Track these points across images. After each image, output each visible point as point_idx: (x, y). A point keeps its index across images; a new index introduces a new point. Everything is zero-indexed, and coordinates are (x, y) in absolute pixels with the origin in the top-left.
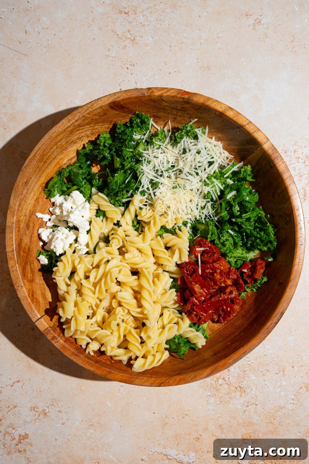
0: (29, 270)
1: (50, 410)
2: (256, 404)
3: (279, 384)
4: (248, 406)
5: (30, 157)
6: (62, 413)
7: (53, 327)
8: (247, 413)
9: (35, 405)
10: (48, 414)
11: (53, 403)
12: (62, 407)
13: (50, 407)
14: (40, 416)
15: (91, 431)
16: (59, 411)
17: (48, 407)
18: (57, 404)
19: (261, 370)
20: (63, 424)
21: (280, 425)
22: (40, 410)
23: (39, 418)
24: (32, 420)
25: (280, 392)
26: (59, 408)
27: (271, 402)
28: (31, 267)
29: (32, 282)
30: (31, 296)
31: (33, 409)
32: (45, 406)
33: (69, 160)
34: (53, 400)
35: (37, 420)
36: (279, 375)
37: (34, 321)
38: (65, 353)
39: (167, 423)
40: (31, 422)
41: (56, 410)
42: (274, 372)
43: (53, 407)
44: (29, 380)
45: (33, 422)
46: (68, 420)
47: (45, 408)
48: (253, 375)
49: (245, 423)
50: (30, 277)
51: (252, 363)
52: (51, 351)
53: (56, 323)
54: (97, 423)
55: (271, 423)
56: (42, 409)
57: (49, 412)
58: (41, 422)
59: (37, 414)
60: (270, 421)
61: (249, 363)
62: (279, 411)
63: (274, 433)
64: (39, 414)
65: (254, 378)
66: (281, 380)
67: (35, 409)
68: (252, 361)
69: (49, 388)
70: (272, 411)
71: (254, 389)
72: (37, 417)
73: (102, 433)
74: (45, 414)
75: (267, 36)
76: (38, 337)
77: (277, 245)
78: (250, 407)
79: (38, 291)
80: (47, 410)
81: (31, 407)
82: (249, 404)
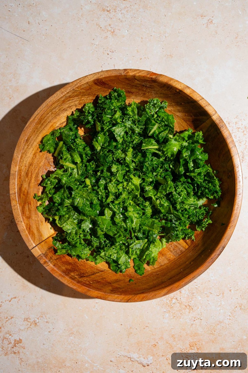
0: (27, 209)
1: (40, 321)
2: (201, 319)
3: (219, 304)
4: (195, 320)
5: (31, 120)
6: (49, 323)
7: (45, 254)
8: (194, 326)
9: (28, 317)
10: (38, 324)
11: (42, 315)
12: (49, 318)
13: (39, 319)
14: (32, 325)
15: (72, 338)
16: (47, 322)
17: (38, 318)
18: (45, 316)
19: (206, 293)
20: (49, 332)
21: (219, 335)
22: (32, 320)
23: (31, 327)
24: (25, 328)
25: (220, 310)
26: (47, 319)
27: (213, 317)
28: (28, 207)
29: (29, 218)
30: (28, 229)
31: (26, 319)
32: (36, 318)
33: (60, 124)
34: (42, 313)
35: (29, 329)
36: (219, 297)
37: (30, 249)
38: (54, 275)
39: (132, 333)
40: (25, 330)
41: (44, 321)
42: (216, 294)
43: (42, 318)
44: (24, 297)
45: (26, 330)
46: (53, 329)
47: (36, 319)
48: (199, 297)
49: (192, 334)
50: (28, 215)
51: (199, 287)
52: (41, 274)
53: (47, 251)
54: (77, 332)
55: (212, 334)
56: (33, 320)
57: (39, 322)
58: (32, 330)
59: (29, 324)
60: (211, 333)
61: (196, 287)
62: (218, 325)
63: (215, 342)
64: (31, 324)
65: (200, 298)
66: (221, 301)
67: (28, 319)
68: (199, 286)
69: (39, 303)
70: (213, 325)
71: (200, 307)
72: (29, 326)
73: (80, 339)
74: (36, 324)
75: (217, 33)
76: (32, 263)
77: (221, 195)
78: (196, 321)
79: (33, 226)
80: (37, 321)
81: (25, 318)
82: (196, 319)
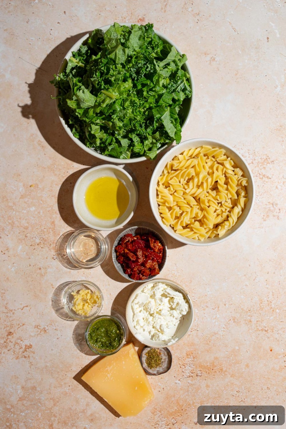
1: (49, 328)
2: (197, 330)
3: (214, 317)
4: (192, 331)
6: (57, 330)
8: (191, 336)
9: (38, 324)
10: (47, 331)
11: (51, 323)
12: (58, 326)
13: (49, 326)
14: (42, 332)
16: (56, 329)
17: (48, 326)
18: (54, 324)
19: (202, 306)
20: (58, 339)
21: (214, 345)
22: (42, 327)
23: (41, 333)
24: (35, 335)
25: (215, 322)
26: (56, 327)
27: (208, 329)
31: (37, 327)
32: (46, 325)
35: (39, 335)
36: (215, 310)
40: (35, 336)
41: (53, 329)
42: (211, 308)
43: (51, 326)
44: (35, 306)
45: (36, 336)
46: (61, 336)
47: (45, 327)
48: (196, 309)
49: (189, 344)
51: (197, 300)
52: (52, 285)
55: (208, 344)
56: (43, 327)
58: (42, 337)
59: (40, 331)
60: (207, 343)
61: (194, 300)
62: (213, 336)
63: (209, 351)
64: (41, 331)
65: (197, 311)
66: (216, 314)
67: (38, 326)
68: (196, 299)
69: (49, 312)
70: (208, 336)
71: (197, 319)
72: (39, 332)
74: (45, 331)
75: (219, 70)
76: (43, 274)
78: (193, 332)
80: (47, 328)
81: (35, 326)
82: (193, 330)
